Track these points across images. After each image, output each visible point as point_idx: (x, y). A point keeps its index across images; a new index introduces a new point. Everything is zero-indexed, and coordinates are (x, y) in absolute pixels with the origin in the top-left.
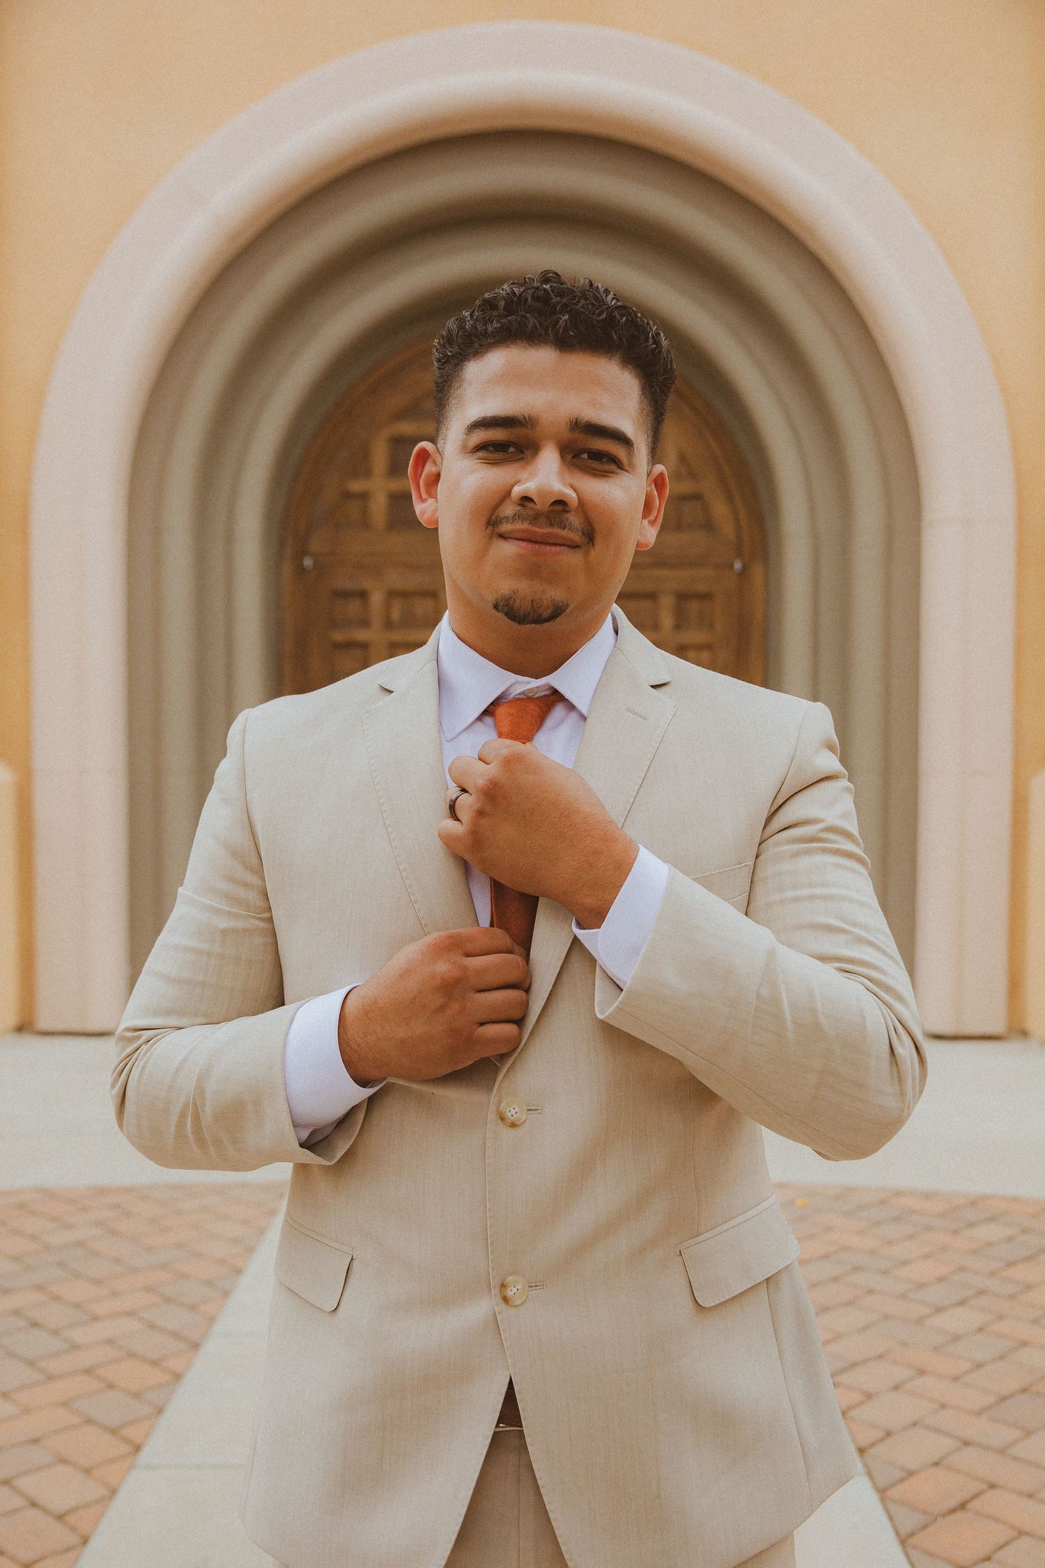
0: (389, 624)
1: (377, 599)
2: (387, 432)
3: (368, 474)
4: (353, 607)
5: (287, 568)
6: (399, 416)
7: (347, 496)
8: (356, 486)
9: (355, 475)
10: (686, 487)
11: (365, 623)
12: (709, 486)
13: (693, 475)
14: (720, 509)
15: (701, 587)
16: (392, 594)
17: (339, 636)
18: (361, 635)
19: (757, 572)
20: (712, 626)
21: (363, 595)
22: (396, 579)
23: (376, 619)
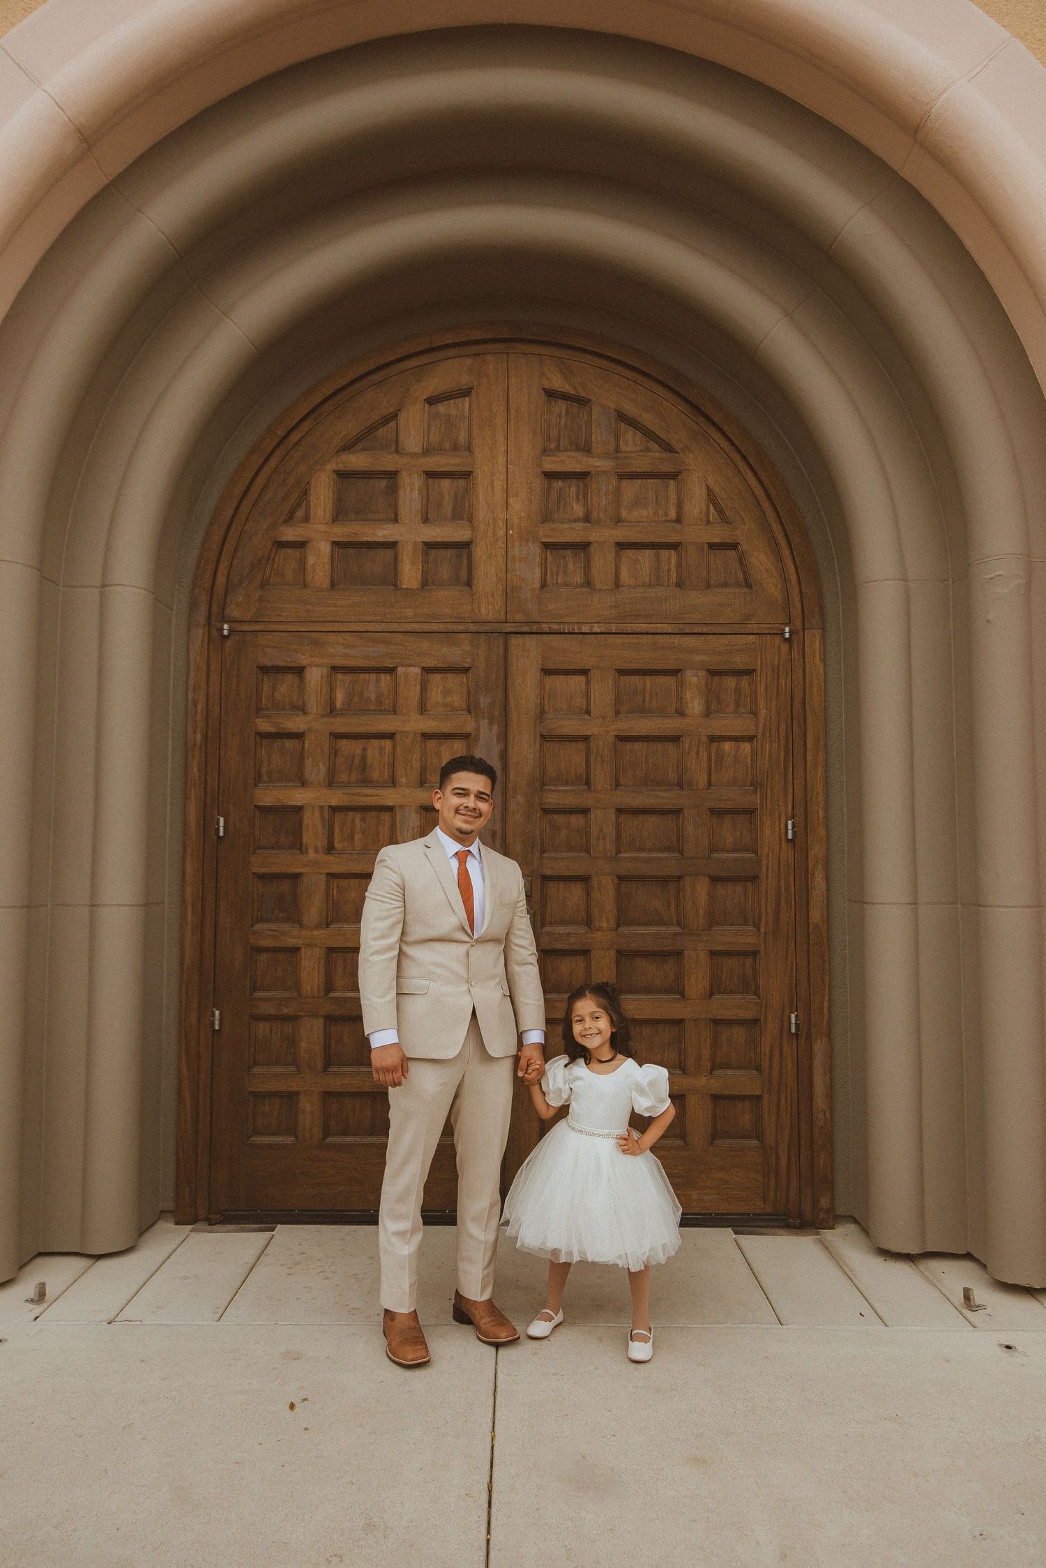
0: (332, 710)
1: (315, 676)
2: (331, 466)
3: (307, 519)
4: (286, 686)
5: (199, 633)
6: (347, 447)
7: (281, 545)
8: (289, 534)
9: (289, 519)
10: (718, 534)
11: (302, 709)
12: (746, 532)
13: (724, 518)
14: (760, 560)
15: (740, 661)
16: (335, 669)
17: (265, 726)
18: (295, 723)
19: (813, 641)
20: (754, 713)
21: (299, 671)
22: (340, 651)
23: (314, 704)
